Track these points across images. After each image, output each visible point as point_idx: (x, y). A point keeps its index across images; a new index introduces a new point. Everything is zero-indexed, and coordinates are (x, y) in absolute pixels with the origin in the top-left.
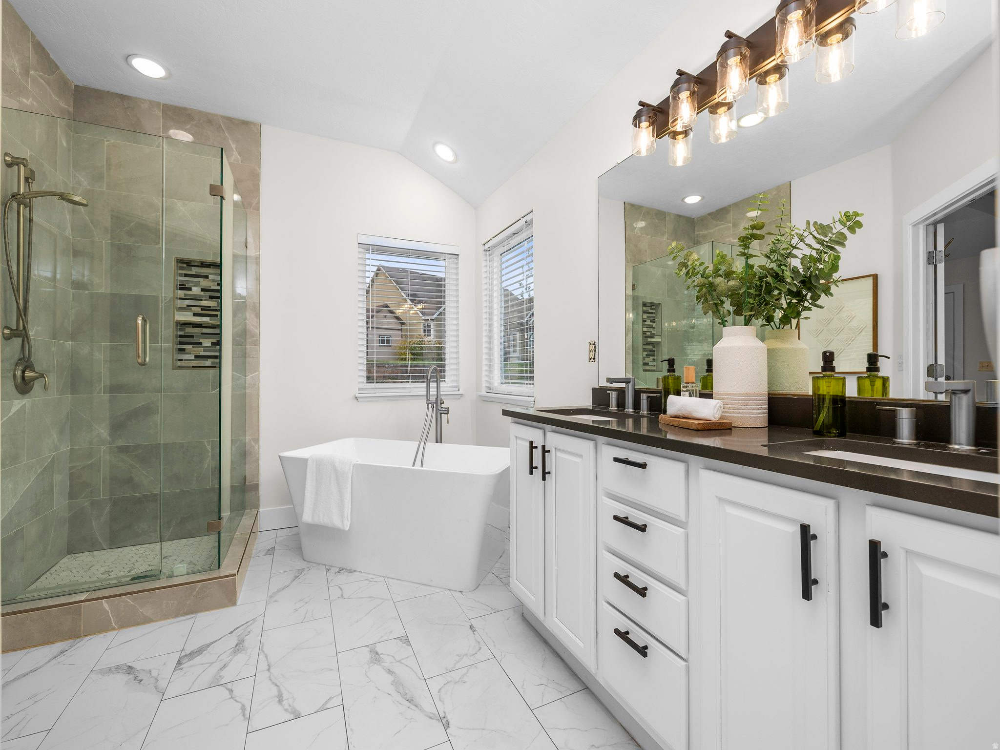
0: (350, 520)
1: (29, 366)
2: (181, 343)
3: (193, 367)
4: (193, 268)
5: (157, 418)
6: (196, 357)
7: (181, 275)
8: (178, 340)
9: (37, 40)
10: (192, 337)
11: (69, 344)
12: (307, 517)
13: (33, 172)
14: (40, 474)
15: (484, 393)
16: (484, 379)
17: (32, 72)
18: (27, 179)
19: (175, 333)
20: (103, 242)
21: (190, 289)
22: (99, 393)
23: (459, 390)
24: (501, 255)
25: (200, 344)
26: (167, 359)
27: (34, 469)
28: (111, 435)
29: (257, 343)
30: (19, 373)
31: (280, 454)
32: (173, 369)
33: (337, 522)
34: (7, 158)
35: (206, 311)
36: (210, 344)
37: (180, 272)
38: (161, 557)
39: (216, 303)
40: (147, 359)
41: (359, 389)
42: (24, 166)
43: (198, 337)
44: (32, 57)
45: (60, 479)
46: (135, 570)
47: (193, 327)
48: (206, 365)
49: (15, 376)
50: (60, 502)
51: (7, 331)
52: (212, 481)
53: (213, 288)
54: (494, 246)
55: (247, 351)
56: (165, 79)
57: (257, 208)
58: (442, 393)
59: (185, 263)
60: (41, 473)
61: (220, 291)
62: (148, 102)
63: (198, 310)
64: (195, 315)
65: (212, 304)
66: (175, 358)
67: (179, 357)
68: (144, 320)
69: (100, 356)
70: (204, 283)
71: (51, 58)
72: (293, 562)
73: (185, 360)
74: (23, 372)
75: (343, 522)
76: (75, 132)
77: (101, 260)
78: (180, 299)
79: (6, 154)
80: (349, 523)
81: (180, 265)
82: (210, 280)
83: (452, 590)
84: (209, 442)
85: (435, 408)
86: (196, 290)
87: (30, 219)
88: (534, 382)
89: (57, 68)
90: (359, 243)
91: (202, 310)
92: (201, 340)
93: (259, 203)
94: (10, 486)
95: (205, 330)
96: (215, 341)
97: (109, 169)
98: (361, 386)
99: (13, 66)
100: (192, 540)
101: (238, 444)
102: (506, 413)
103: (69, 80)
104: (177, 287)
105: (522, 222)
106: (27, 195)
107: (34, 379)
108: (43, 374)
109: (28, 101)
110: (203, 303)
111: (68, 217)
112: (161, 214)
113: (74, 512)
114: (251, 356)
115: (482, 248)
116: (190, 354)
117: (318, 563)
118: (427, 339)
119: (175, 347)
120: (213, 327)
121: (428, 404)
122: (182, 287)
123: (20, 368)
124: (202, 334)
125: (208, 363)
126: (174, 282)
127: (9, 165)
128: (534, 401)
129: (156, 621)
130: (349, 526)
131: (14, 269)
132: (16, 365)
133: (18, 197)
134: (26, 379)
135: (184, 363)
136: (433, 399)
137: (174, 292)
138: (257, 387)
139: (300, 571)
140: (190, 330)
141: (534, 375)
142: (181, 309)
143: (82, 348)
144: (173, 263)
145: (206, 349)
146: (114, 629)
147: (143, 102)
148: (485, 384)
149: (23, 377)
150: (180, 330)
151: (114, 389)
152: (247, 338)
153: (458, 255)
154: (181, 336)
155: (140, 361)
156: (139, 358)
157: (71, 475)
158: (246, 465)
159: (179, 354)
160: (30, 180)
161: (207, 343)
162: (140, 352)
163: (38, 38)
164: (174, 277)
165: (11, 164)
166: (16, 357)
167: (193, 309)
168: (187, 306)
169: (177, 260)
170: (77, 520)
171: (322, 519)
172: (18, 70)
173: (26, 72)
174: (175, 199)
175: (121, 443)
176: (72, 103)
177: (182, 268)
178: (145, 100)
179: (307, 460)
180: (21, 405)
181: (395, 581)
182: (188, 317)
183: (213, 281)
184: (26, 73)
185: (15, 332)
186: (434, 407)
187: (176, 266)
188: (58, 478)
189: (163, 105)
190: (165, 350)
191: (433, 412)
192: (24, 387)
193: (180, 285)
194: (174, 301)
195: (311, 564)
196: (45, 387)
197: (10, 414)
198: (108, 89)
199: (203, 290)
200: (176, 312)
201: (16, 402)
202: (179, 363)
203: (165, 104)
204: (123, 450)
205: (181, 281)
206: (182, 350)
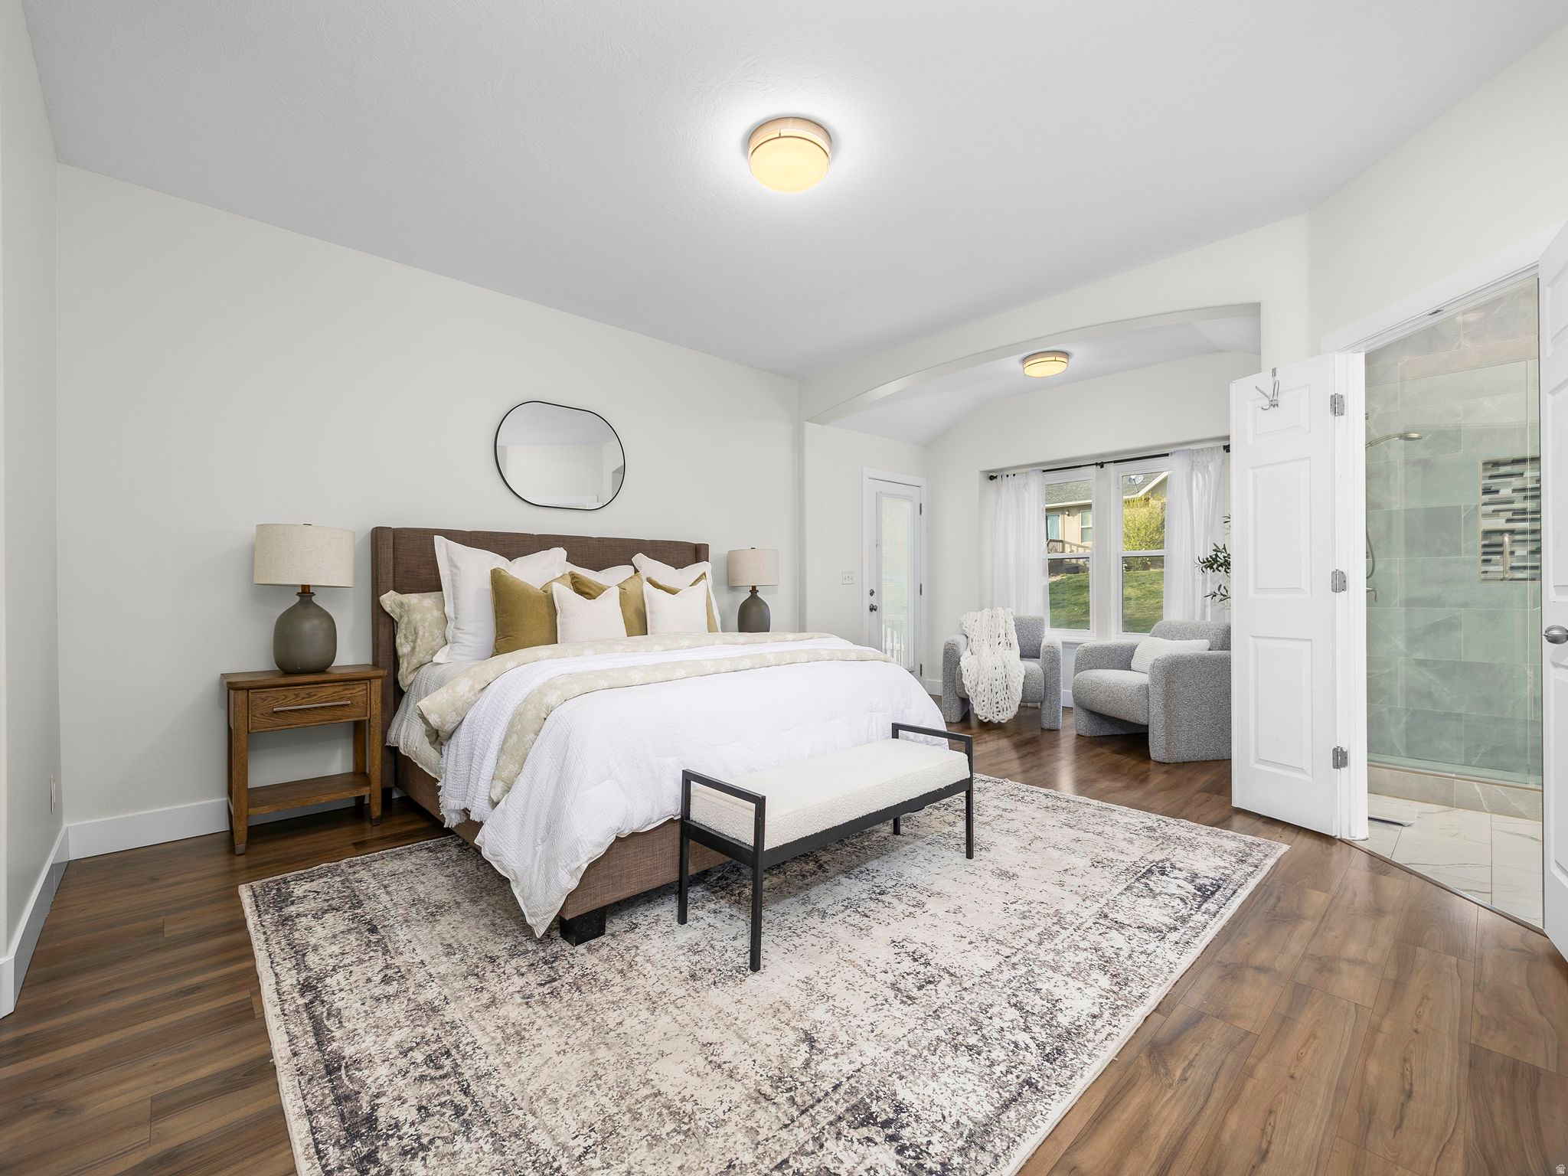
2: (1485, 553)
3: (1505, 579)
4: (1501, 467)
5: (1461, 635)
6: (1507, 568)
7: (1484, 478)
8: (1484, 550)
10: (1500, 545)
19: (1481, 543)
21: (1497, 492)
22: (1395, 606)
25: (1513, 553)
26: (1471, 571)
28: (1408, 647)
32: (1478, 582)
35: (1522, 515)
36: (1525, 553)
37: (1486, 474)
39: (1533, 504)
43: (1508, 545)
47: (1504, 535)
48: (1521, 577)
53: (1528, 486)
59: (1493, 464)
61: (1538, 489)
63: (1511, 514)
64: (1509, 521)
65: (1530, 505)
66: (1478, 570)
67: (1484, 568)
69: (1396, 571)
70: (1517, 482)
73: (1493, 572)
78: (1485, 504)
81: (1486, 467)
82: (1524, 478)
86: (1506, 492)
91: (1514, 514)
92: (1513, 549)
95: (1520, 537)
96: (1532, 548)
104: (1480, 492)
110: (1517, 506)
113: (1372, 715)
116: (1499, 565)
119: (1479, 558)
120: (1533, 532)
122: (1487, 491)
124: (1515, 541)
125: (1523, 574)
126: (1477, 487)
135: (1492, 576)
137: (1477, 498)
140: (1496, 539)
142: (1488, 515)
144: (1479, 466)
145: (1523, 559)
150: (1486, 539)
151: (1413, 603)
154: (1486, 546)
159: (1483, 565)
161: (1521, 551)
164: (1478, 481)
167: (1503, 514)
168: (1496, 511)
169: (1483, 462)
174: (1481, 397)
175: (1419, 656)
177: (1489, 470)
182: (1499, 523)
183: (1529, 478)
187: (1481, 470)
190: (1468, 561)
193: (1484, 489)
194: (1478, 508)
199: (1515, 491)
200: (1480, 519)
202: (1483, 576)
204: (1422, 663)
205: (1484, 484)
206: (1489, 561)
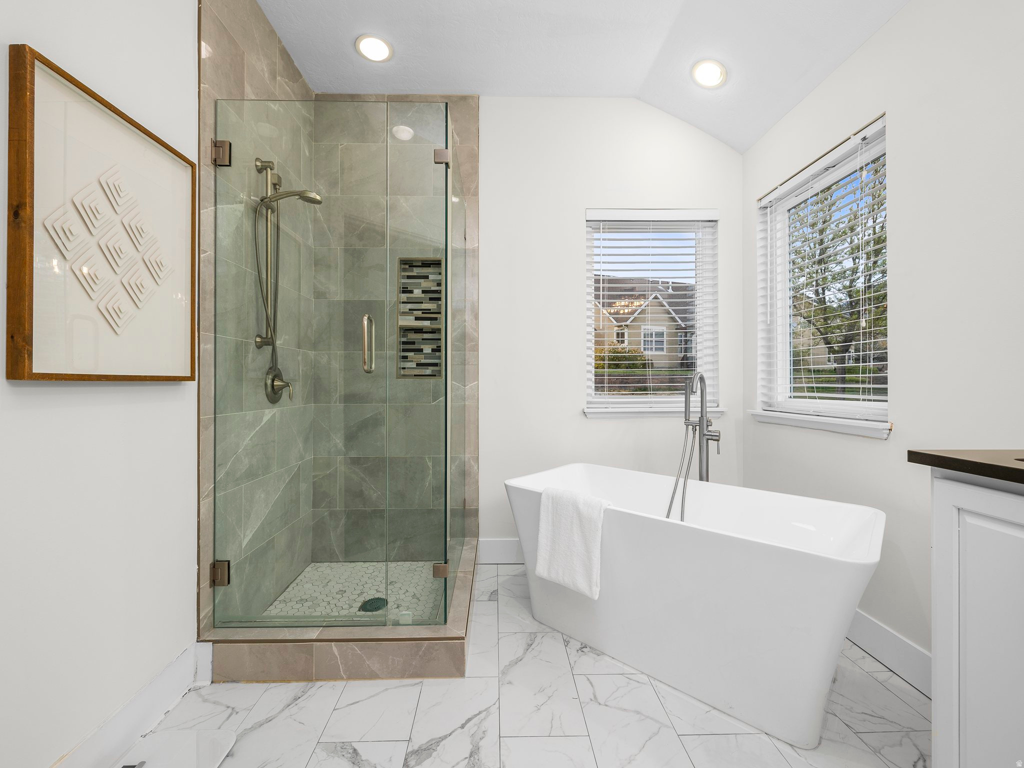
0: (599, 586)
1: (277, 376)
2: (404, 350)
3: (415, 375)
4: (414, 268)
5: (384, 430)
6: (418, 365)
7: (403, 277)
8: (402, 347)
9: (283, 46)
10: (414, 343)
11: (312, 354)
12: (542, 569)
13: (279, 178)
14: (288, 483)
15: (759, 410)
16: (760, 391)
17: (278, 78)
18: (275, 185)
19: (399, 340)
20: (338, 248)
21: (411, 292)
22: (335, 402)
23: (718, 406)
24: (789, 210)
25: (421, 350)
26: (391, 367)
27: (283, 478)
28: (345, 446)
29: (476, 348)
30: (269, 382)
31: (507, 482)
32: (397, 378)
33: (582, 585)
34: (259, 164)
35: (427, 315)
36: (430, 351)
37: (403, 274)
38: (386, 583)
39: (436, 305)
40: (373, 366)
41: (588, 403)
42: (271, 169)
43: (419, 343)
44: (279, 65)
45: (304, 487)
46: (365, 595)
47: (415, 333)
48: (427, 374)
49: (266, 385)
50: (305, 510)
51: (258, 340)
52: (433, 502)
53: (433, 289)
54: (779, 199)
55: (467, 358)
56: (389, 60)
57: (476, 194)
58: (708, 410)
59: (407, 264)
60: (290, 482)
61: (439, 292)
62: (374, 97)
63: (419, 314)
64: (417, 319)
65: (432, 306)
66: (399, 366)
67: (403, 365)
68: (370, 320)
69: (336, 365)
70: (425, 284)
71: (295, 65)
72: (522, 618)
73: (408, 368)
74: (273, 381)
75: (591, 587)
76: (316, 141)
77: (336, 268)
78: (403, 303)
79: (257, 159)
80: (598, 590)
81: (403, 266)
82: (430, 281)
83: (773, 737)
84: (429, 458)
85: (697, 432)
86: (417, 293)
87: (277, 225)
88: (889, 398)
89: (301, 76)
90: (587, 221)
91: (423, 313)
92: (422, 347)
93: (477, 187)
94: (263, 496)
95: (426, 336)
96: (435, 347)
97: (342, 173)
98: (590, 399)
99: (263, 70)
100: (414, 565)
101: (457, 462)
102: (915, 457)
103: (310, 89)
104: (400, 290)
105: (857, 139)
106: (273, 198)
107: (282, 388)
108: (288, 383)
109: (275, 106)
110: (424, 306)
111: (310, 226)
112: (386, 213)
113: (316, 520)
114: (470, 363)
115: (757, 206)
116: (412, 361)
117: (552, 628)
118: (621, 346)
119: (399, 355)
120: (433, 331)
121: (687, 426)
122: (405, 291)
123: (270, 377)
124: (423, 339)
125: (428, 371)
126: (398, 285)
127: (260, 171)
128: (890, 430)
129: (382, 679)
130: (598, 593)
131: (264, 276)
132: (267, 374)
133: (266, 200)
134: (275, 388)
135: (407, 372)
136: (695, 418)
137: (398, 296)
138: (476, 398)
139: (533, 636)
140: (412, 336)
141: (889, 386)
142: (404, 313)
143: (322, 357)
144: (397, 264)
145: (427, 356)
146: (342, 679)
147: (370, 97)
148: (760, 398)
149: (273, 386)
150: (404, 336)
151: (349, 398)
152: (466, 342)
153: (716, 221)
154: (404, 343)
155: (366, 368)
156: (365, 365)
157: (314, 483)
158: (466, 487)
159: (403, 361)
160: (278, 187)
161: (427, 349)
162: (366, 357)
163: (284, 43)
164: (398, 280)
165: (261, 169)
166: (267, 367)
167: (415, 312)
168: (410, 310)
169: (401, 260)
170: (319, 529)
171: (561, 576)
172: (266, 75)
173: (273, 76)
174: (399, 195)
175: (353, 454)
176: (313, 112)
177: (404, 270)
178: (372, 95)
179: (541, 494)
180: (271, 415)
181: (669, 689)
182: (410, 322)
183: (433, 281)
184: (275, 78)
185: (266, 340)
186: (696, 430)
187: (399, 268)
188: (303, 487)
189: (387, 97)
190: (389, 357)
191: (694, 437)
192: (274, 396)
193: (403, 288)
194: (398, 306)
195: (544, 627)
196: (290, 397)
197: (262, 424)
198: (341, 92)
199: (423, 292)
200: (399, 316)
201: (267, 411)
202: (402, 372)
203: (389, 96)
204: (356, 461)
205: (404, 283)
206: (405, 357)
